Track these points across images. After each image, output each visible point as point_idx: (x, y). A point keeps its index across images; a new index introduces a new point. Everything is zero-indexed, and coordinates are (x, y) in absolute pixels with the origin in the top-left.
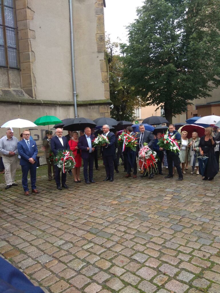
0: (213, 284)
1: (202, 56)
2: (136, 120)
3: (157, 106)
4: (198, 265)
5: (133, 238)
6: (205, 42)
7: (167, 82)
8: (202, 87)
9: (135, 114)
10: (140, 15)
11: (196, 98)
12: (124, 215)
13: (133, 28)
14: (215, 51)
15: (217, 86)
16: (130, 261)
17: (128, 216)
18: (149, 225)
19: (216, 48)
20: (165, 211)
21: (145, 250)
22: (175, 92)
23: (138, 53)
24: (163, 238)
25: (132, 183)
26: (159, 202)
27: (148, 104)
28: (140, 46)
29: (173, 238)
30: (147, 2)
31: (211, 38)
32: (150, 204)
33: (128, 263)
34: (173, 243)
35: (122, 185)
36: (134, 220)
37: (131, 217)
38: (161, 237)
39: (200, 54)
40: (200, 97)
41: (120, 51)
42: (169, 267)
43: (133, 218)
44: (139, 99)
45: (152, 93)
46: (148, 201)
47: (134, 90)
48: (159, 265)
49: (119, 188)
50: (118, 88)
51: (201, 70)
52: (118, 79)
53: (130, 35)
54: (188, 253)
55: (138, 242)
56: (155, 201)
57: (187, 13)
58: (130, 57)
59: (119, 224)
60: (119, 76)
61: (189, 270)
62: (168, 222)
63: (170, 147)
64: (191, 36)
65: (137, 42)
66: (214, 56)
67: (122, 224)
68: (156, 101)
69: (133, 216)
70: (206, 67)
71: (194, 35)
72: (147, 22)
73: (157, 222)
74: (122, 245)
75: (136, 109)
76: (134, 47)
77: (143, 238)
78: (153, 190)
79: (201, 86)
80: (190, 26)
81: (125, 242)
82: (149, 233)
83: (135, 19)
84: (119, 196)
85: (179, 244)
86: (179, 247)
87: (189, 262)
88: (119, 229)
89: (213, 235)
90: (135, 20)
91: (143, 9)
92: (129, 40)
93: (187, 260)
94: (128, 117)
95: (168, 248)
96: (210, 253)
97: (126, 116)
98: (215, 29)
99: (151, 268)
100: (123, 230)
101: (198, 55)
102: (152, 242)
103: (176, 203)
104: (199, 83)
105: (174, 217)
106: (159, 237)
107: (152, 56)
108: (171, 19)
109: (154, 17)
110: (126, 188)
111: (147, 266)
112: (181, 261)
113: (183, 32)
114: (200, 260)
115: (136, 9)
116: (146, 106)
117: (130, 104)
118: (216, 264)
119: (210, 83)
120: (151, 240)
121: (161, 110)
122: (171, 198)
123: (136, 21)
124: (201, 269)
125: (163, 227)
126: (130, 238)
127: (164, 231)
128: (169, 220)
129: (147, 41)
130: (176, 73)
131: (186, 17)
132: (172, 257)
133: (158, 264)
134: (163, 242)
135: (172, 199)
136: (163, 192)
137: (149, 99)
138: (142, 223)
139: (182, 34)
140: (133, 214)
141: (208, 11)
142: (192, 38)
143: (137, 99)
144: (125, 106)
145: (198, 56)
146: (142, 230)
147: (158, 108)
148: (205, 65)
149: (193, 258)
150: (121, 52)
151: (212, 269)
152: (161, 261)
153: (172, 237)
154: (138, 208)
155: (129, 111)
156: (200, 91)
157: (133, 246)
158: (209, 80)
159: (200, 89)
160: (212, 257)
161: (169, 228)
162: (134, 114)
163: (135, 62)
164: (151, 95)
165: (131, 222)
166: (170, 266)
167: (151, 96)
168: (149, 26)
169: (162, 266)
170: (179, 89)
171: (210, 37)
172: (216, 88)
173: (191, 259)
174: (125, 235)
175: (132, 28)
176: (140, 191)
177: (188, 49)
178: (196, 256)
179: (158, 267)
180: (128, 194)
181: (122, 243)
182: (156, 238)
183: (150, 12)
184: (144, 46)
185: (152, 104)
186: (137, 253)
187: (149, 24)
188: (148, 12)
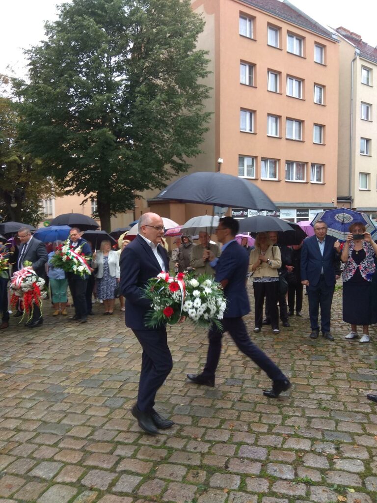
0: (171, 484)
1: (155, 123)
2: (46, 220)
3: (85, 196)
4: (147, 460)
5: (34, 438)
6: (159, 101)
7: (100, 157)
8: (157, 172)
9: (43, 208)
10: (51, 35)
11: (148, 188)
12: (16, 398)
13: (38, 56)
14: (174, 118)
15: (178, 173)
16: (25, 481)
17: (25, 399)
18: (64, 407)
19: (175, 114)
20: (95, 378)
21: (55, 454)
22: (114, 176)
23: (47, 101)
24: (89, 426)
25: (35, 336)
26: (84, 363)
27: (67, 193)
28: (51, 89)
29: (107, 422)
30: (64, 16)
31: (168, 97)
32: (68, 369)
33: (22, 486)
34: (108, 430)
35: (15, 341)
36: (36, 404)
37: (31, 399)
38: (86, 424)
39: (151, 120)
40: (153, 188)
41: (12, 91)
42: (99, 473)
43: (34, 399)
44: (52, 182)
45: (74, 174)
46: (66, 364)
47: (41, 165)
48: (82, 475)
49: (7, 348)
50: (9, 158)
51: (154, 146)
52: (8, 142)
53: (32, 67)
54: (131, 442)
55: (42, 443)
56: (77, 363)
57: (131, 50)
58: (31, 105)
59: (6, 416)
60: (10, 136)
61: (133, 470)
62: (100, 396)
63: (72, 266)
64: (138, 89)
65: (46, 81)
66: (173, 126)
67: (12, 416)
68: (82, 187)
69: (36, 395)
70: (162, 142)
71: (143, 88)
72: (64, 50)
73: (79, 400)
74: (10, 455)
75: (46, 201)
76: (39, 89)
77: (52, 434)
78: (75, 343)
79: (154, 170)
80: (136, 71)
81: (17, 449)
82: (65, 421)
83: (43, 40)
84: (7, 362)
85: (118, 430)
86: (117, 435)
87: (134, 456)
88: (5, 426)
89: (171, 403)
90: (42, 42)
91: (56, 27)
92: (31, 74)
93: (130, 455)
94: (29, 214)
95: (99, 441)
96: (166, 435)
97: (25, 211)
98: (174, 84)
99: (67, 484)
100: (12, 426)
101: (149, 121)
102: (70, 437)
103: (115, 361)
104: (150, 166)
105: (110, 386)
106: (83, 425)
107: (73, 110)
108: (106, 55)
109: (76, 44)
110: (22, 346)
111: (58, 483)
112: (121, 458)
113: (126, 80)
114: (151, 449)
115: (45, 24)
116: (65, 196)
117: (33, 189)
118: (176, 450)
119: (167, 167)
120: (69, 434)
121: (93, 204)
122: (107, 353)
123: (44, 43)
124: (152, 464)
125: (90, 406)
126: (27, 439)
127: (93, 413)
128: (101, 391)
129: (63, 83)
130: (115, 145)
131: (129, 56)
132: (105, 455)
133: (79, 475)
134: (89, 433)
135: (107, 355)
136: (92, 344)
137: (70, 183)
138: (51, 406)
139: (124, 82)
140: (36, 392)
141: (163, 55)
142: (139, 92)
143: (48, 182)
144: (23, 194)
145: (149, 123)
146: (51, 420)
147: (86, 200)
148: (159, 139)
149: (139, 450)
150: (13, 94)
151: (170, 460)
152: (85, 466)
153: (106, 420)
154: (44, 381)
155: (32, 203)
156: (153, 177)
157: (33, 453)
158: (166, 162)
159: (154, 174)
160: (170, 439)
161: (102, 406)
162: (41, 209)
163: (41, 115)
164: (72, 177)
165: (31, 408)
166: (102, 471)
167: (72, 179)
168: (67, 57)
169: (88, 475)
170: (122, 171)
171: (166, 95)
172: (176, 175)
173: (136, 451)
174: (16, 436)
175: (36, 55)
176: (51, 348)
177: (133, 109)
178: (144, 445)
179: (79, 480)
180: (26, 358)
181: (11, 450)
182: (77, 428)
183: (69, 35)
184: (58, 90)
185: (76, 193)
186: (40, 463)
187: (67, 54)
188: (66, 33)
